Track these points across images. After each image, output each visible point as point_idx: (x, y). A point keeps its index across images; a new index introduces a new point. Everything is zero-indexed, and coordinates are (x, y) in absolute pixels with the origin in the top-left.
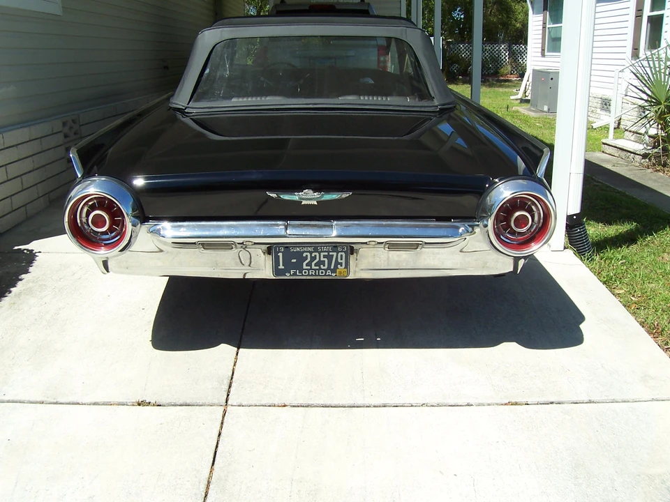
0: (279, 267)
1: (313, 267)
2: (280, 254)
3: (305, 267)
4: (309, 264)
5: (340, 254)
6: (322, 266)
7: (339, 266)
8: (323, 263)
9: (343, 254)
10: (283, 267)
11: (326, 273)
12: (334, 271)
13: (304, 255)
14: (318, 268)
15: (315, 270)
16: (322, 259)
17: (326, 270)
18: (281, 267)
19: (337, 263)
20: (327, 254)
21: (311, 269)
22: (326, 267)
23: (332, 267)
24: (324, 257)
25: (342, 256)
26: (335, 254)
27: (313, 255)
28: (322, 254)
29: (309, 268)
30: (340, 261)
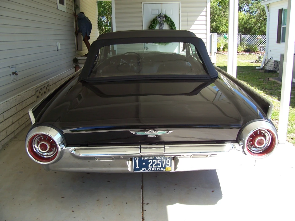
0: (136, 167)
1: (154, 167)
2: (137, 161)
3: (149, 167)
4: (152, 165)
5: (167, 160)
6: (158, 166)
8: (159, 164)
9: (169, 160)
10: (138, 167)
11: (160, 169)
12: (164, 168)
13: (149, 161)
14: (156, 167)
15: (155, 168)
19: (166, 165)
20: (160, 160)
21: (153, 168)
22: (160, 166)
23: (163, 167)
24: (159, 162)
26: (165, 160)
27: (154, 161)
28: (158, 160)
30: (167, 163)
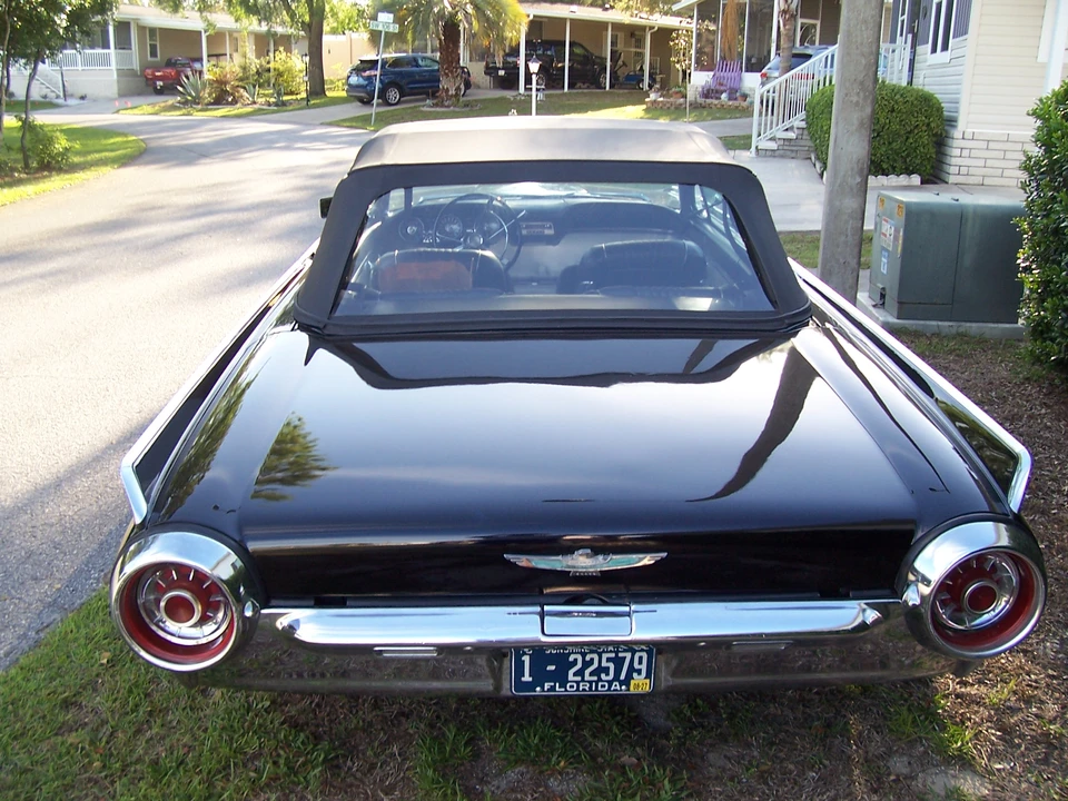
0: (523, 679)
1: (587, 677)
2: (526, 659)
3: (571, 677)
4: (580, 673)
5: (637, 655)
6: (603, 676)
7: (635, 675)
8: (606, 671)
9: (645, 655)
10: (531, 679)
11: (610, 687)
12: (627, 682)
13: (571, 658)
14: (595, 678)
15: (591, 682)
16: (604, 664)
17: (610, 683)
18: (527, 678)
19: (631, 669)
20: (613, 655)
21: (583, 680)
22: (611, 677)
23: (622, 677)
24: (608, 660)
25: (641, 658)
26: (628, 655)
27: (588, 658)
28: (605, 656)
29: (579, 678)
30: (636, 666)
